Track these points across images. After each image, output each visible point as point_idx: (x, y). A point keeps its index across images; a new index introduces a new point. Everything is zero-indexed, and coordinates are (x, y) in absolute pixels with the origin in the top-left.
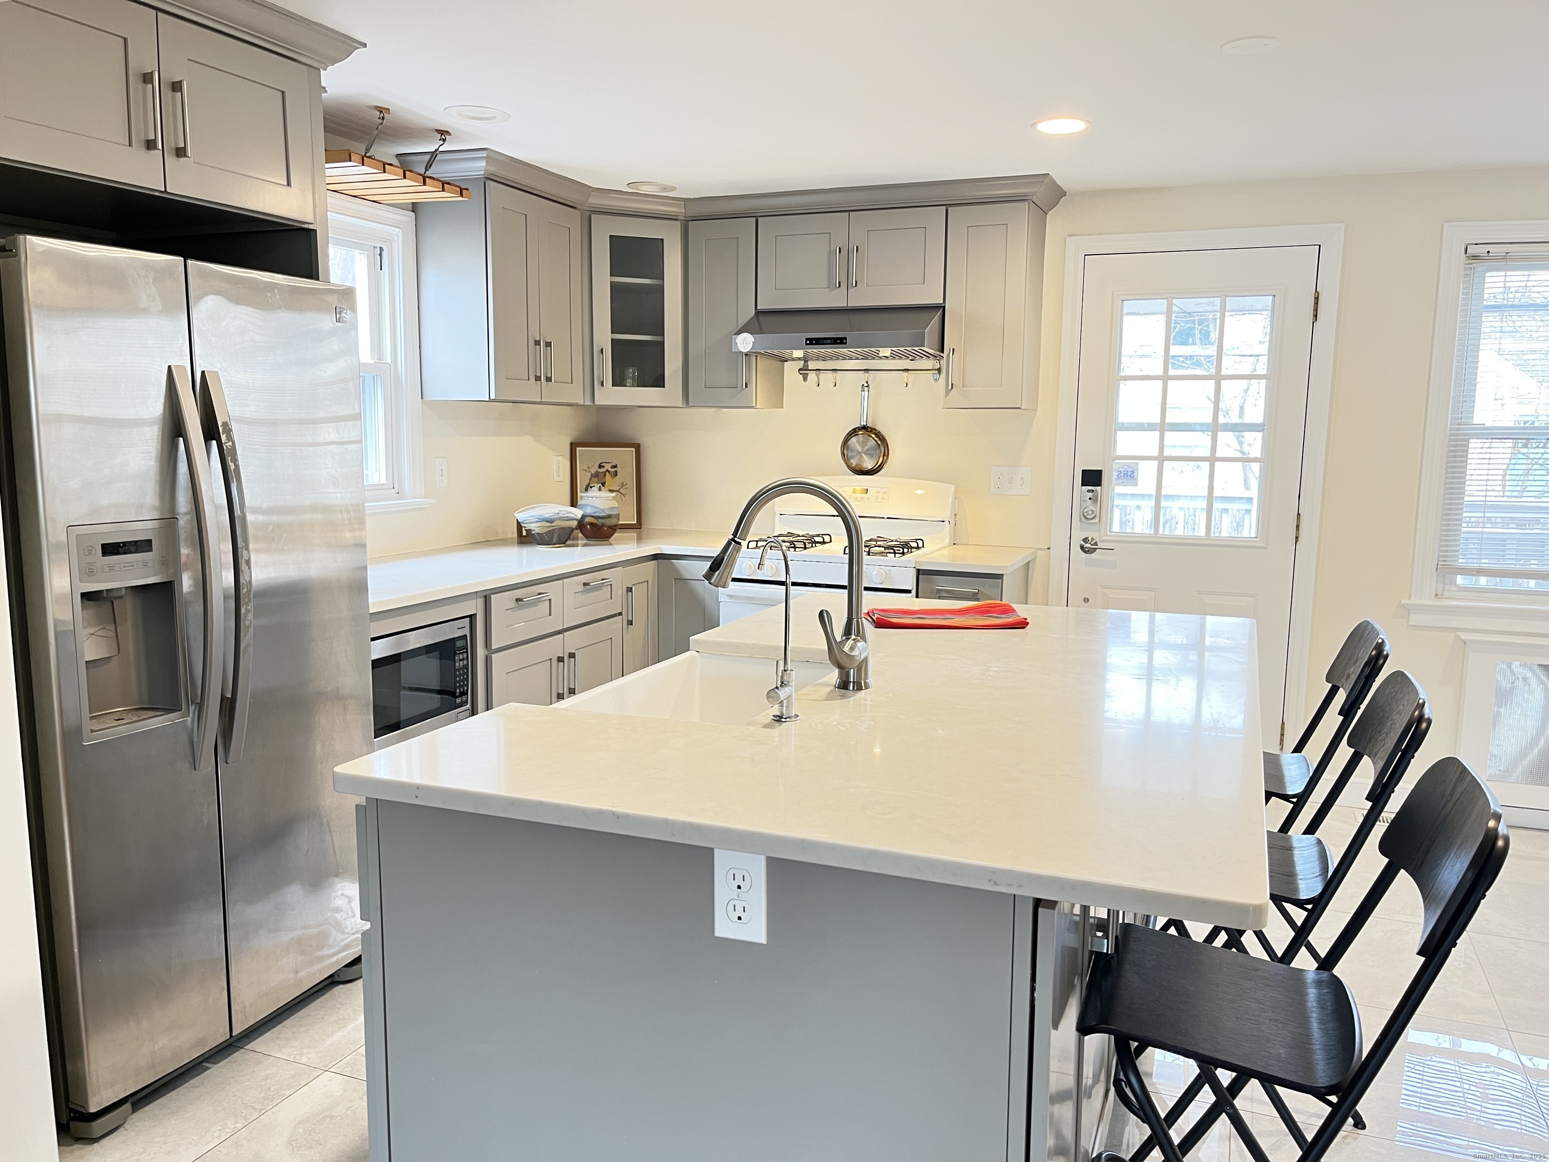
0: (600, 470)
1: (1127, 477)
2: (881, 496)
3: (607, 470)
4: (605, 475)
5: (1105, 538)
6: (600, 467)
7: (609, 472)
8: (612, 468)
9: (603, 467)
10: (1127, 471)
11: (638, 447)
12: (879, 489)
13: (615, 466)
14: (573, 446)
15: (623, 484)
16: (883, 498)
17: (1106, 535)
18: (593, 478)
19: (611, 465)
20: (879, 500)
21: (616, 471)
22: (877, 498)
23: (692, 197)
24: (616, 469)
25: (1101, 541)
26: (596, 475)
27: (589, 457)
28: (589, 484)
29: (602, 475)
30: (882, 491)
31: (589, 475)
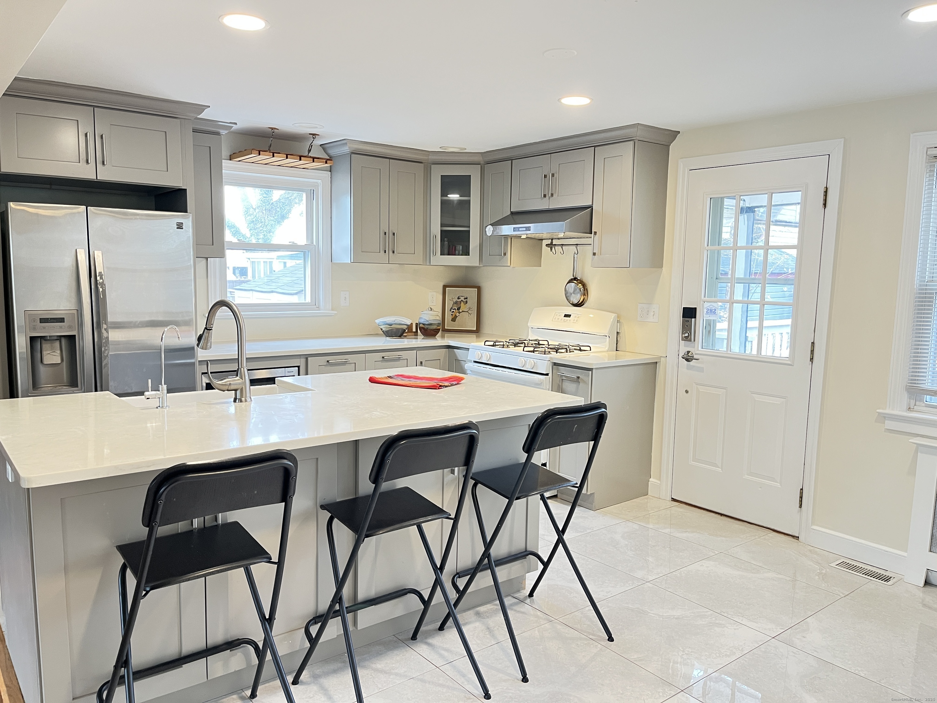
0: (458, 300)
1: (712, 313)
2: (576, 319)
3: (462, 300)
4: (461, 303)
5: (697, 352)
6: (458, 298)
7: (463, 301)
8: (464, 299)
9: (460, 298)
10: (712, 309)
11: (479, 288)
12: (576, 315)
13: (467, 298)
14: (445, 287)
15: (470, 308)
16: (577, 321)
17: (698, 350)
18: (454, 305)
19: (464, 297)
20: (575, 322)
21: (467, 301)
22: (574, 320)
23: (483, 152)
24: (466, 300)
25: (696, 354)
26: (456, 303)
27: (453, 293)
28: (452, 308)
29: (459, 303)
30: (577, 316)
31: (452, 302)
